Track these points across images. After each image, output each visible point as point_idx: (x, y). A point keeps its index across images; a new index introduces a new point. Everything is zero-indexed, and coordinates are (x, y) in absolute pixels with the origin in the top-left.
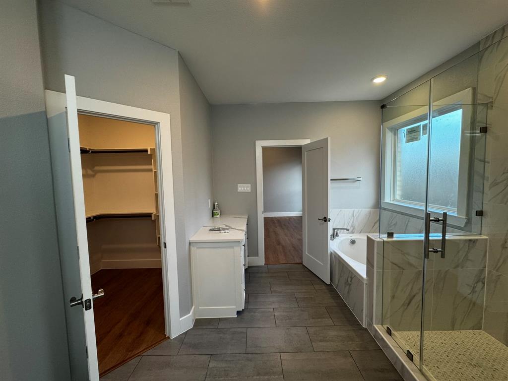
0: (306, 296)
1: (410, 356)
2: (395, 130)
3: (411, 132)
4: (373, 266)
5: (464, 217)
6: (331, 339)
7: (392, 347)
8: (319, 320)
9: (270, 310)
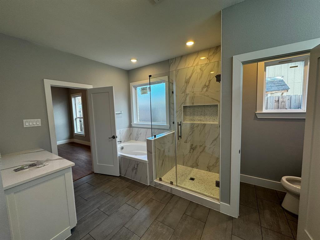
0: (112, 189)
1: (172, 183)
2: (135, 87)
3: (143, 89)
4: (151, 153)
5: (169, 125)
6: (141, 199)
7: (165, 184)
8: (129, 195)
9: (96, 210)
